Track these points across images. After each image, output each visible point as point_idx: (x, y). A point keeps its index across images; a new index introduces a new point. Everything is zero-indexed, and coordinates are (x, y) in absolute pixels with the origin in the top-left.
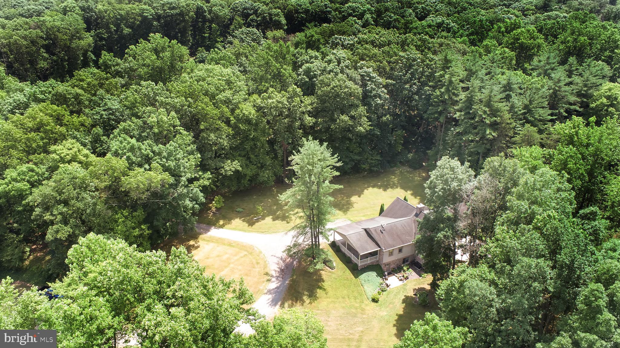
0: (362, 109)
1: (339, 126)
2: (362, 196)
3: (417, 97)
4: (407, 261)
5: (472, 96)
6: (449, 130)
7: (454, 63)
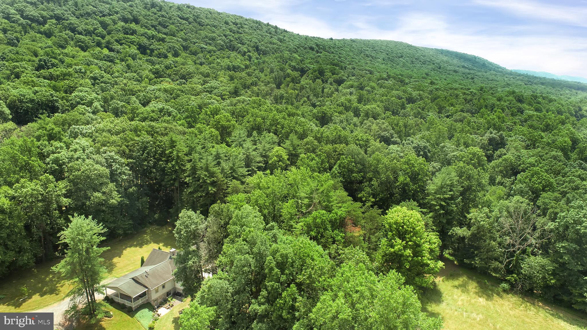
0: (112, 186)
1: (94, 202)
2: (122, 256)
3: (154, 170)
4: (170, 294)
5: (195, 165)
6: (183, 191)
7: (178, 143)
